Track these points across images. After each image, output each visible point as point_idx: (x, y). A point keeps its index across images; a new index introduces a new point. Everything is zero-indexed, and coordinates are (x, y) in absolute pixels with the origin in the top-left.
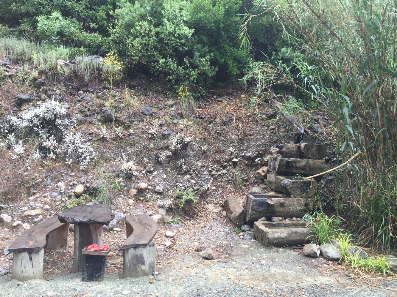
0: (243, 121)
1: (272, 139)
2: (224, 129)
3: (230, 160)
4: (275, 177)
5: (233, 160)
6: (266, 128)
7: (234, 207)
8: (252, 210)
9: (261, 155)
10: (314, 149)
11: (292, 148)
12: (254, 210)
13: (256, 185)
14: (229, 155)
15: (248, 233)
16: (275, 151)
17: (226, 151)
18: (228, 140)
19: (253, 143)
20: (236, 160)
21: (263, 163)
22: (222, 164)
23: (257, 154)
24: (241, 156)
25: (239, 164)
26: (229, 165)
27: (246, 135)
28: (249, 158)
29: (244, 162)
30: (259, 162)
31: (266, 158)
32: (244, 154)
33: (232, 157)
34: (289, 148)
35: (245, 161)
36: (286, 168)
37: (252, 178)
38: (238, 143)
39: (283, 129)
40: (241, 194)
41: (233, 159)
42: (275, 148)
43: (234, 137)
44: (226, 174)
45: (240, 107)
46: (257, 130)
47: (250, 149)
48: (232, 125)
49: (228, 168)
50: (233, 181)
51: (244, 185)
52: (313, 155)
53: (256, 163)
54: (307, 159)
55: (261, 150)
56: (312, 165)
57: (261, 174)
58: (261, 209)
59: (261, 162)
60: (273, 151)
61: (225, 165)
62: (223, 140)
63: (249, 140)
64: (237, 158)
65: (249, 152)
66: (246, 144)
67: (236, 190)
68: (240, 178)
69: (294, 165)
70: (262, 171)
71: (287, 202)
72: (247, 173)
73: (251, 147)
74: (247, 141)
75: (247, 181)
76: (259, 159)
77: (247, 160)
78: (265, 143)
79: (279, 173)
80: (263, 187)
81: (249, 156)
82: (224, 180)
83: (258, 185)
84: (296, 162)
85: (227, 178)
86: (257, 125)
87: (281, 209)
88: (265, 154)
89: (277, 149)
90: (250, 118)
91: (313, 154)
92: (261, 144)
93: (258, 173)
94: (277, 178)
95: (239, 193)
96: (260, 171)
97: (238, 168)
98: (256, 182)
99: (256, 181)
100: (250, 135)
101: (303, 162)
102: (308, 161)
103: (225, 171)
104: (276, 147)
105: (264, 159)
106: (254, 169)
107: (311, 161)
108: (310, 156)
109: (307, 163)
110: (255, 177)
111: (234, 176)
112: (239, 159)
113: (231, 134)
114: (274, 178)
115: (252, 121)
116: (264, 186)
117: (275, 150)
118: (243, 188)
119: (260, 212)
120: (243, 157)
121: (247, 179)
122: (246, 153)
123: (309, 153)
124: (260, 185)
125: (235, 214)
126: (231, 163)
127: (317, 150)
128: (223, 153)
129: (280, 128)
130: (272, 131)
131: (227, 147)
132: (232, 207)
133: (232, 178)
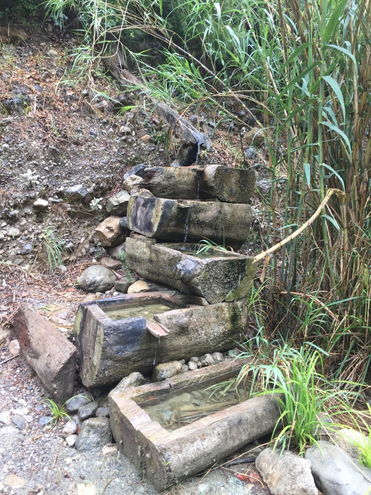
0: (55, 109)
1: (126, 155)
2: (9, 123)
3: (28, 202)
4: (149, 247)
5: (36, 203)
6: (111, 129)
7: (42, 339)
8: (105, 357)
9: (102, 191)
10: (233, 180)
11: (180, 175)
12: (111, 358)
13: (94, 261)
14: (23, 191)
15: (92, 427)
16: (135, 182)
17: (17, 178)
18: (20, 151)
19: (84, 162)
20: (44, 203)
21: (108, 210)
22: (7, 212)
23: (95, 190)
24: (57, 194)
25: (53, 212)
26: (26, 215)
27: (65, 140)
28: (76, 198)
29: (65, 208)
30: (100, 207)
31: (115, 199)
32: (62, 188)
33: (32, 194)
34: (170, 177)
35: (66, 204)
36: (175, 226)
37: (83, 243)
38: (47, 160)
39: (147, 136)
40: (59, 286)
41: (34, 198)
42: (134, 176)
43: (35, 144)
44: (17, 237)
45: (49, 76)
46: (91, 133)
47: (78, 176)
48: (30, 115)
49: (24, 221)
50: (37, 256)
51: (66, 263)
52: (231, 194)
53: (93, 209)
54: (219, 203)
55: (103, 179)
56: (228, 217)
57: (104, 236)
58: (128, 352)
59: (104, 207)
60: (130, 183)
61: (14, 216)
62: (5, 150)
63: (75, 154)
64: (44, 197)
65: (75, 184)
66: (67, 163)
67: (46, 276)
68: (56, 246)
69: (194, 216)
70: (108, 228)
71: (194, 319)
72: (70, 232)
73: (79, 172)
74: (68, 157)
75: (70, 251)
76: (98, 200)
77: (71, 203)
78: (112, 163)
79: (161, 238)
80: (111, 265)
81: (76, 194)
82: (12, 252)
83: (98, 259)
84: (197, 210)
85: (21, 247)
86: (91, 121)
87: (181, 341)
88: (110, 189)
89: (140, 179)
90: (74, 104)
91: (231, 190)
92: (102, 166)
93: (98, 233)
94: (157, 252)
95: (54, 285)
96: (102, 228)
97: (48, 221)
98: (93, 254)
99: (92, 250)
100: (77, 143)
101: (211, 210)
102: (221, 206)
103: (14, 231)
104: (136, 174)
105: (111, 199)
106: (87, 223)
107: (227, 207)
108: (225, 195)
109: (220, 212)
110: (92, 242)
111: (39, 242)
112: (51, 199)
113: (27, 137)
114: (146, 250)
115: (78, 111)
116: (112, 263)
117: (135, 179)
118: (64, 268)
119: (126, 360)
120: (60, 194)
121: (72, 248)
122: (68, 185)
123: (223, 187)
124: (103, 261)
125: (47, 365)
126: (29, 210)
127: (239, 181)
128: (8, 185)
129: (140, 133)
130: (124, 138)
131: (17, 170)
132: (36, 336)
133: (35, 247)
